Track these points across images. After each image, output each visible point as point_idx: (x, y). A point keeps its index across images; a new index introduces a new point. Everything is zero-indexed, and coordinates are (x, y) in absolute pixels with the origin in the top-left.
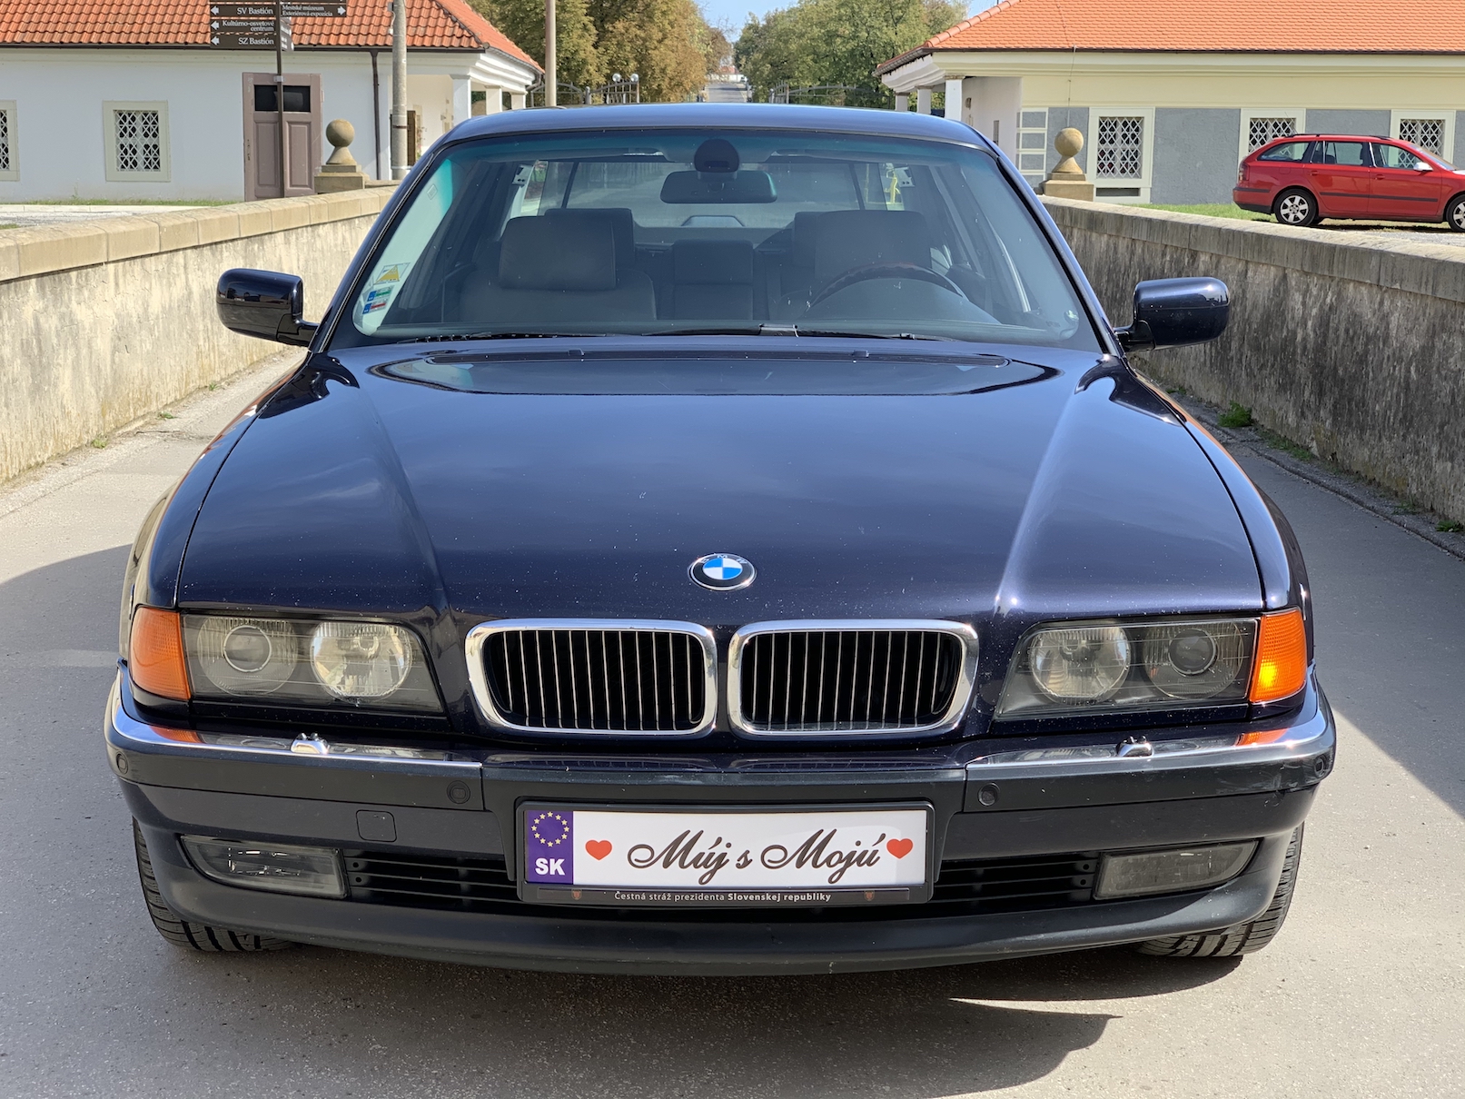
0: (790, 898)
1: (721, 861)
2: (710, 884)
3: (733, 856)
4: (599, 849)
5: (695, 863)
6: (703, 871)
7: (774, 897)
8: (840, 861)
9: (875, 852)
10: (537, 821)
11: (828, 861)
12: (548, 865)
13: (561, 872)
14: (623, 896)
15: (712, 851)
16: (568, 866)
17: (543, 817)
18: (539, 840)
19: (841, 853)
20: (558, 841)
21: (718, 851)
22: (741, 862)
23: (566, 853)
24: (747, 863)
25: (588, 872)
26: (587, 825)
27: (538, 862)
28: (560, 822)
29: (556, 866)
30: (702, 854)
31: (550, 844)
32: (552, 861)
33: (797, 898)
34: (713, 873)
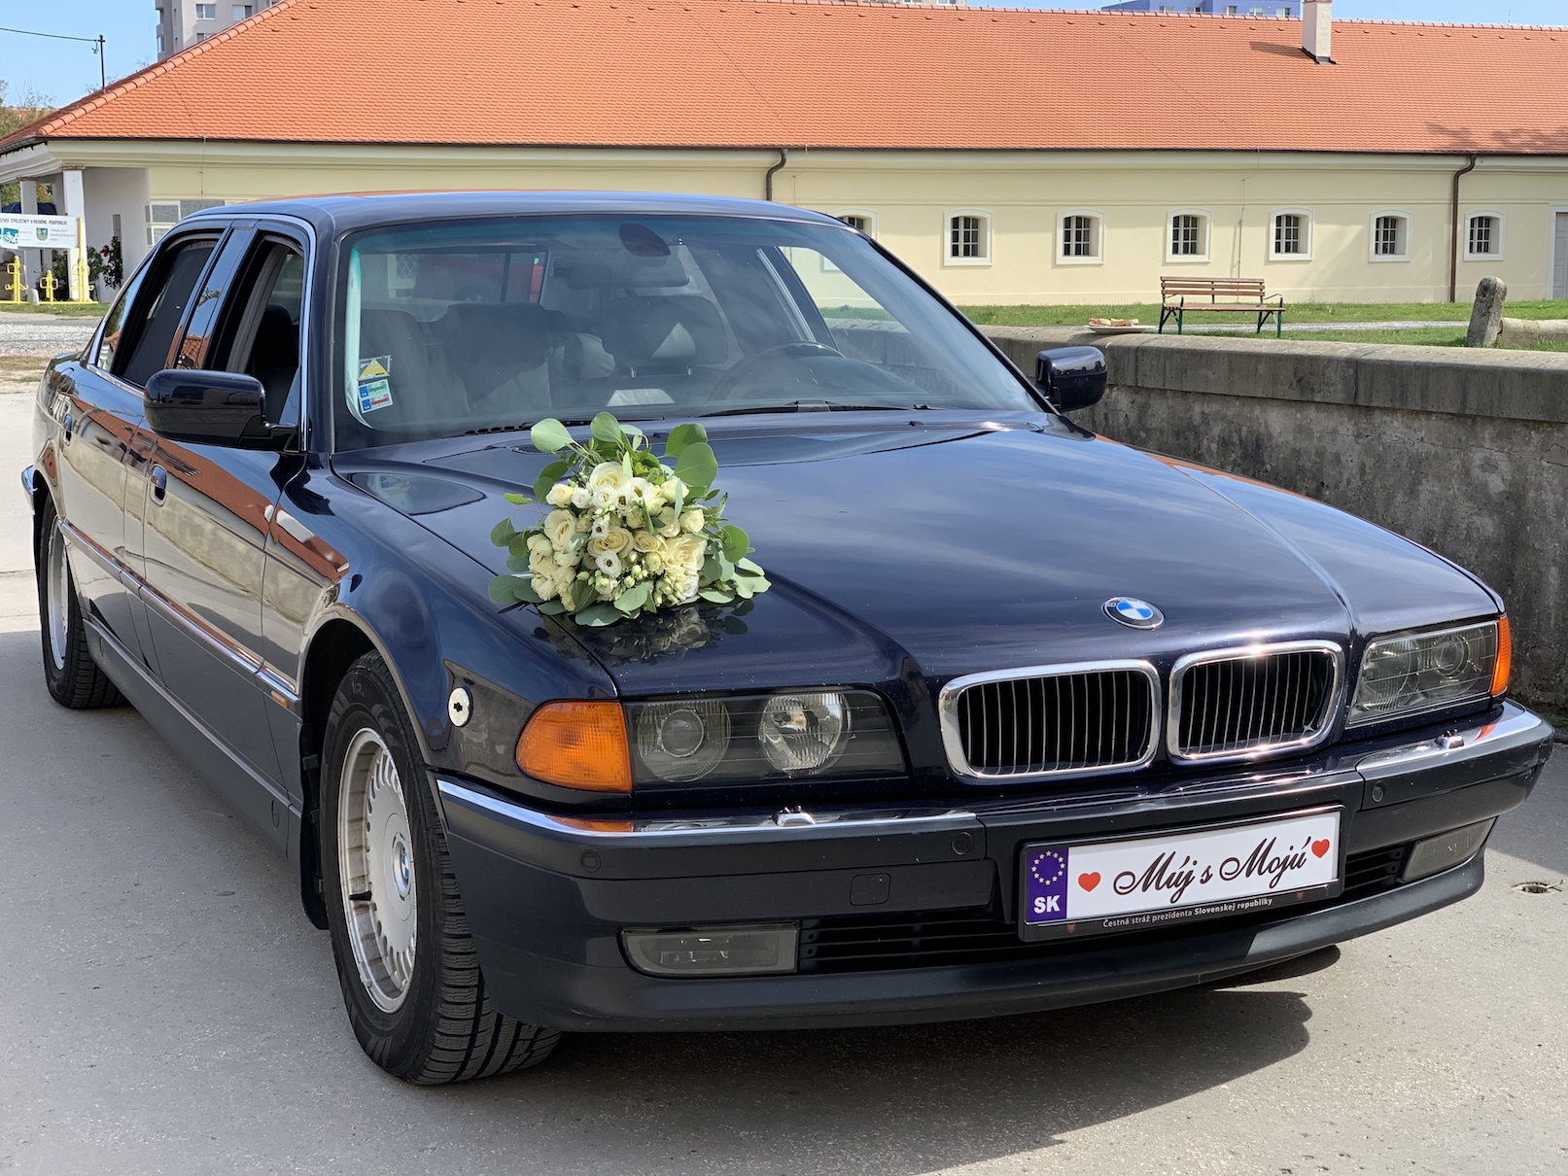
0: (1242, 906)
1: (1188, 879)
2: (1180, 902)
3: (1198, 875)
4: (1089, 881)
5: (1168, 884)
6: (1174, 889)
7: (1230, 908)
8: (1278, 867)
9: (1303, 854)
10: (1037, 861)
11: (1269, 867)
12: (1045, 903)
13: (1057, 909)
14: (1110, 924)
15: (1181, 870)
16: (1063, 903)
18: (1038, 879)
19: (1278, 858)
20: (1055, 879)
21: (1186, 870)
22: (1204, 878)
23: (1060, 889)
24: (1209, 877)
25: (1082, 905)
26: (1081, 860)
27: (1037, 902)
28: (1057, 859)
29: (1052, 903)
30: (1174, 874)
31: (1048, 883)
32: (1049, 898)
33: (1247, 905)
34: (1181, 891)
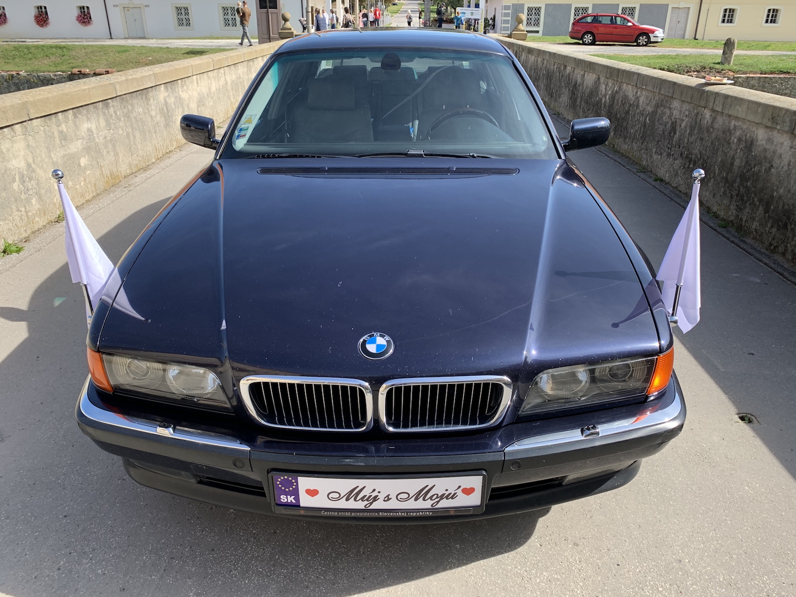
0: (411, 514)
1: (375, 499)
2: (371, 508)
3: (382, 497)
4: (313, 493)
5: (362, 499)
6: (366, 502)
7: (403, 514)
8: (437, 498)
9: (455, 493)
10: (279, 480)
11: (431, 498)
12: (287, 498)
13: (294, 501)
14: (326, 513)
15: (371, 494)
16: (297, 498)
17: (282, 478)
18: (281, 488)
19: (438, 495)
20: (291, 489)
21: (374, 494)
22: (386, 499)
23: (296, 493)
24: (389, 499)
25: (306, 501)
26: (305, 483)
27: (282, 497)
28: (291, 481)
29: (291, 499)
30: (365, 496)
31: (287, 490)
32: (289, 497)
33: (415, 513)
34: (371, 503)
